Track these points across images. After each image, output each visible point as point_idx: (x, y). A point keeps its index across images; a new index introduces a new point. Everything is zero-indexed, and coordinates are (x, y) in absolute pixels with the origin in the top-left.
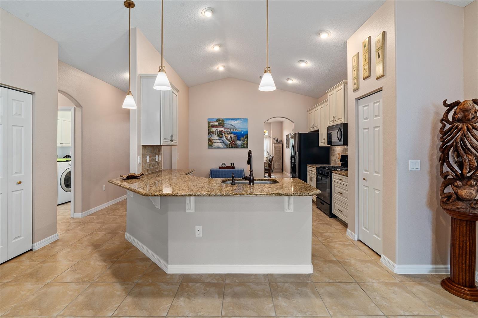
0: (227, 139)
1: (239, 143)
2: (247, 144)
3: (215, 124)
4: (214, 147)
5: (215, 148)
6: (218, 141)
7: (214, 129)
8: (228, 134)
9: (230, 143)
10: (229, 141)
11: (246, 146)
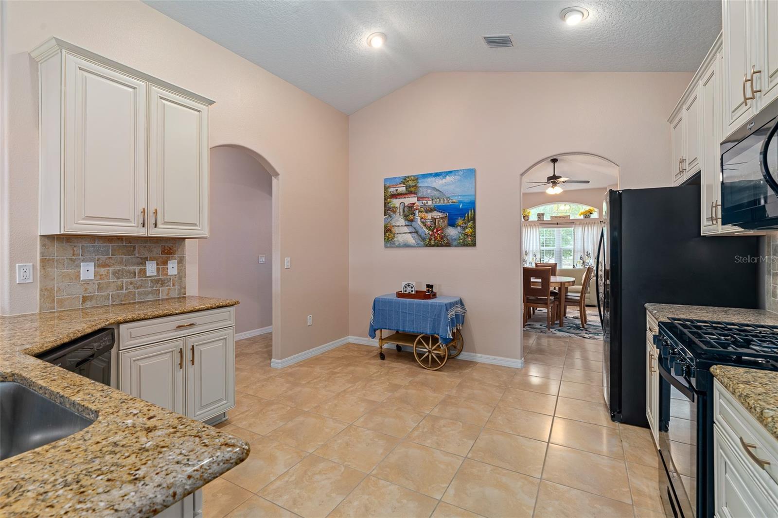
0: (425, 225)
1: (452, 232)
2: (474, 235)
3: (399, 189)
4: (397, 243)
5: (399, 246)
6: (406, 229)
7: (396, 202)
8: (427, 211)
9: (430, 233)
10: (429, 228)
11: (470, 241)
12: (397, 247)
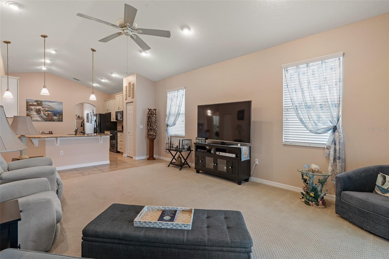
0: (45, 115)
1: (55, 118)
3: (34, 103)
5: (34, 121)
6: (37, 116)
7: (32, 107)
8: (45, 111)
9: (47, 117)
10: (47, 116)
11: (61, 120)
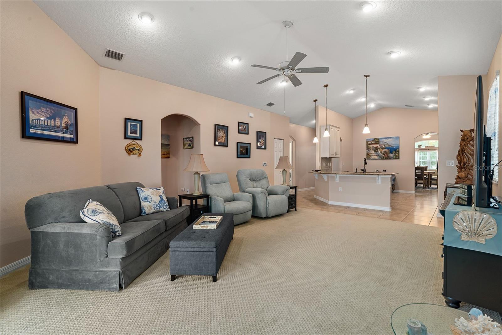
0: (382, 153)
1: (391, 155)
2: (399, 156)
3: (372, 142)
4: (371, 159)
5: (372, 160)
6: (375, 154)
7: (371, 146)
8: (382, 149)
10: (383, 154)
11: (397, 158)
12: (371, 160)
